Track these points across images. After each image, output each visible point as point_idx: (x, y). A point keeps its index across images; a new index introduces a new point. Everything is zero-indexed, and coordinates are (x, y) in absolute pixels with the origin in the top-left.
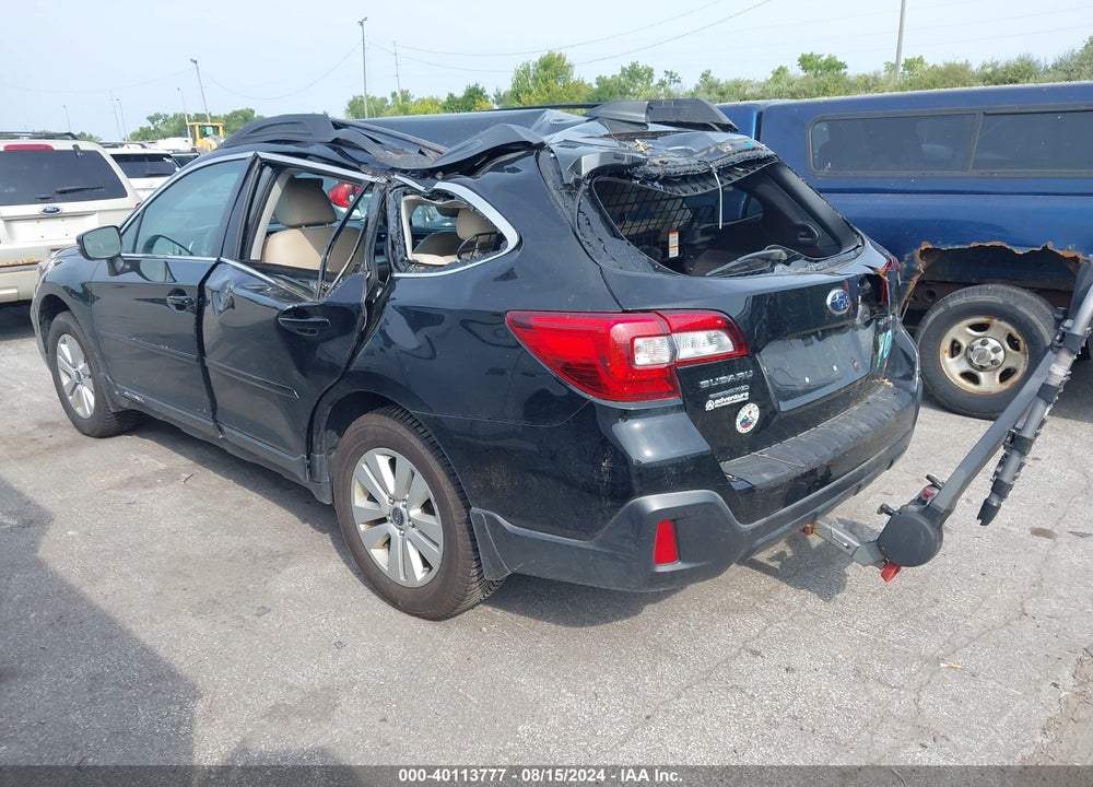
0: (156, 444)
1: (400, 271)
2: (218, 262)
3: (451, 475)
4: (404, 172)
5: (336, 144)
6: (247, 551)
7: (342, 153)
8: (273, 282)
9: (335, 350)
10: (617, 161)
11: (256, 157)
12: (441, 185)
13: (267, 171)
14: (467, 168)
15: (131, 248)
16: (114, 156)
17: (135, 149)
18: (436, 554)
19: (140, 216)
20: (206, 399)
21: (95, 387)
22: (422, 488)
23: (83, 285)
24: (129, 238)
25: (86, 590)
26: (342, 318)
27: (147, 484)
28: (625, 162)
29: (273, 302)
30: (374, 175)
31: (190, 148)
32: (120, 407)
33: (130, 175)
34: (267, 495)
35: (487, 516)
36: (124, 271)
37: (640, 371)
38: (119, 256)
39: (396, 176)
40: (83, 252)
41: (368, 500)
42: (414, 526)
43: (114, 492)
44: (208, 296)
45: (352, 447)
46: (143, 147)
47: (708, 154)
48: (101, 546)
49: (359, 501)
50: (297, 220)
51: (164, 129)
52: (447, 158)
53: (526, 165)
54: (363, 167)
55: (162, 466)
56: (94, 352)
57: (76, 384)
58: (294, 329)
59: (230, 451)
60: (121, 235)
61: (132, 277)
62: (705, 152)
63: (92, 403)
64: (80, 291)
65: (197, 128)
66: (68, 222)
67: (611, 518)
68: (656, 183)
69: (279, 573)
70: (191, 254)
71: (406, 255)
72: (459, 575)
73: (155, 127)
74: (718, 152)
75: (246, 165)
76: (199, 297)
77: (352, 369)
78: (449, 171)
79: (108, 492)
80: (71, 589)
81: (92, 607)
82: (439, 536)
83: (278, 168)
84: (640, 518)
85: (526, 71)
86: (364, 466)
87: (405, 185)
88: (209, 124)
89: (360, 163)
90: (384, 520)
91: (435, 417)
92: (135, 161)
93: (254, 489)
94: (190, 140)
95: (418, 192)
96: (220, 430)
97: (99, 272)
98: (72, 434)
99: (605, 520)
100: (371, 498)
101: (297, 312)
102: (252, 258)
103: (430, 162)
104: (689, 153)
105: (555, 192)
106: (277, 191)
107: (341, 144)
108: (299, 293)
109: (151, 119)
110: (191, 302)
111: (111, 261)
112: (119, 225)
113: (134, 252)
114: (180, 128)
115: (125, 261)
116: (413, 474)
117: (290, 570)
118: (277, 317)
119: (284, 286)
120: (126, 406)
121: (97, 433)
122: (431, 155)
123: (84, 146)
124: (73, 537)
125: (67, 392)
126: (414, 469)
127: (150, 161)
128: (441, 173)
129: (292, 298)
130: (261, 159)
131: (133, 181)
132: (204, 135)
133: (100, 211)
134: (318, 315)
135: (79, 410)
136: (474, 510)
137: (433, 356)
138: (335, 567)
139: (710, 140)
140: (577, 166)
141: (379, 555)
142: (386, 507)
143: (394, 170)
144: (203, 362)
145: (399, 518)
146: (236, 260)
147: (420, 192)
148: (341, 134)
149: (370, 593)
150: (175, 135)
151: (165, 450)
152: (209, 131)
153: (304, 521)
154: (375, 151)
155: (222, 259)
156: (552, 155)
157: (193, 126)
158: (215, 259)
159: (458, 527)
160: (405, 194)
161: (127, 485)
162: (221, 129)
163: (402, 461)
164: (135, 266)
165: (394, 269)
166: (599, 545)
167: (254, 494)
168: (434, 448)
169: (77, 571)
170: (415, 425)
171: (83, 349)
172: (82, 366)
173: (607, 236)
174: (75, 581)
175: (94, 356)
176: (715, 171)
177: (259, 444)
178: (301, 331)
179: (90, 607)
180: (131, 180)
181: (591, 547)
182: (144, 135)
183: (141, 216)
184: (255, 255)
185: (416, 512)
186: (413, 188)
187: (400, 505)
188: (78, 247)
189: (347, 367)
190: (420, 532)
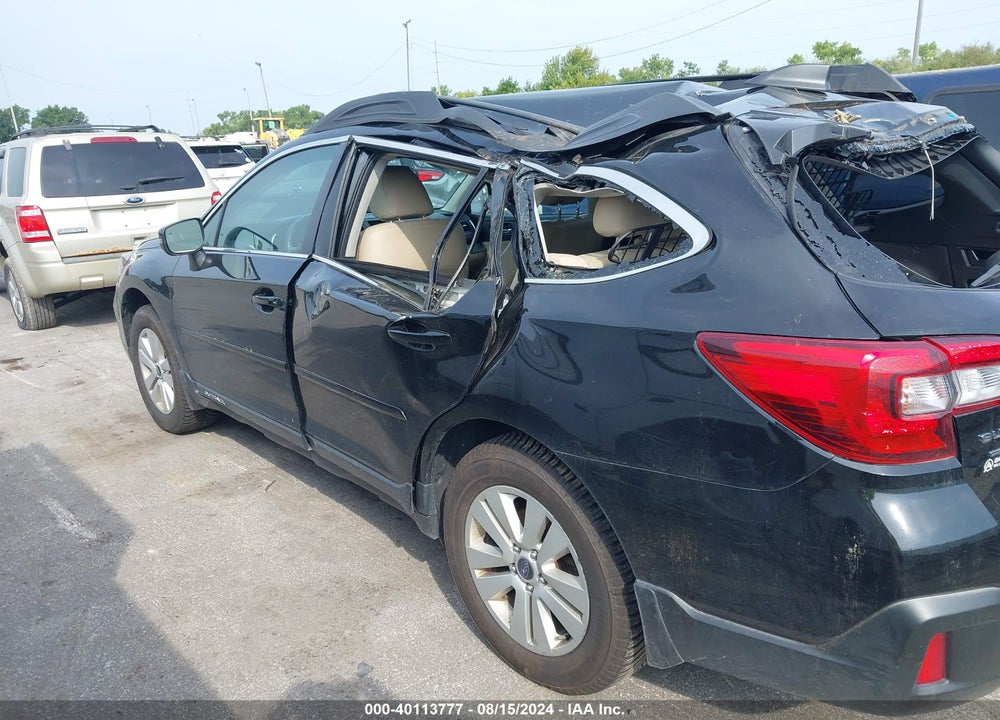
0: (235, 442)
1: (535, 276)
2: (310, 260)
3: (605, 532)
4: (531, 155)
5: (445, 125)
6: (339, 582)
7: (452, 137)
8: (376, 284)
9: (456, 369)
10: (835, 136)
11: (352, 141)
12: (585, 170)
13: (364, 158)
14: (614, 150)
15: (212, 242)
16: (193, 148)
17: (210, 142)
18: (578, 624)
19: (221, 208)
20: (293, 407)
21: (175, 382)
22: (559, 540)
23: (163, 279)
24: (211, 230)
25: (167, 630)
26: (467, 332)
27: (227, 491)
28: (843, 136)
29: (380, 310)
30: (493, 160)
31: (254, 141)
32: (200, 405)
33: (207, 166)
34: (354, 508)
35: (659, 594)
36: (205, 266)
37: (908, 422)
38: (201, 250)
39: (522, 161)
40: (166, 247)
41: (485, 541)
42: (546, 583)
43: (194, 500)
44: (300, 296)
45: (469, 481)
46: (217, 139)
47: (910, 128)
48: (181, 570)
49: (475, 543)
50: (393, 213)
51: (232, 125)
52: (582, 139)
53: (705, 143)
54: (479, 152)
55: (242, 469)
56: (176, 349)
57: (157, 379)
58: (405, 343)
59: (318, 463)
60: (203, 228)
61: (214, 272)
62: (905, 126)
63: (172, 400)
64: (160, 283)
65: (261, 122)
66: (150, 211)
67: (856, 623)
68: (864, 164)
69: (378, 614)
70: (275, 248)
71: (542, 257)
72: (611, 654)
73: (225, 124)
74: (921, 124)
75: (341, 150)
76: (289, 298)
77: (476, 391)
78: (590, 153)
79: (188, 500)
80: (151, 629)
81: (174, 655)
82: (585, 605)
83: (375, 153)
84: (906, 626)
85: (555, 65)
86: (483, 504)
87: (535, 171)
88: (271, 119)
89: (476, 148)
90: (506, 569)
91: (588, 462)
92: (209, 152)
93: (340, 500)
94: (255, 134)
95: (551, 180)
96: (309, 442)
97: (181, 267)
98: (152, 429)
99: (848, 624)
100: (489, 540)
101: (410, 324)
102: (346, 255)
103: (561, 143)
104: (889, 127)
105: (756, 176)
106: (374, 179)
107: (453, 126)
108: (404, 297)
109: (221, 117)
110: (280, 304)
111: (193, 256)
112: (201, 217)
113: (216, 245)
114: (247, 123)
115: (207, 255)
116: (549, 524)
117: (389, 611)
118: (386, 328)
119: (388, 289)
120: (205, 405)
121: (177, 429)
122: (562, 135)
123: (165, 138)
124: (153, 556)
125: (148, 385)
126: (551, 517)
127: (223, 152)
128: (579, 156)
129: (403, 306)
130: (357, 144)
131: (209, 171)
132: (267, 129)
133: (179, 201)
134: (436, 329)
135: (159, 405)
136: (640, 583)
137: (579, 379)
138: (439, 609)
139: (908, 112)
140: (785, 142)
141: (499, 609)
142: (510, 556)
143: (516, 153)
144: (292, 370)
145: (526, 571)
146: (330, 258)
147: (555, 179)
148: (451, 113)
149: (486, 649)
150: (241, 130)
151: (245, 450)
152: (272, 125)
153: (398, 543)
154: (498, 132)
155: (314, 256)
156: (745, 129)
157: (258, 121)
158: (306, 256)
159: (613, 598)
160: (536, 182)
161: (208, 492)
162: (282, 123)
163: (533, 505)
164: (217, 261)
165: (527, 273)
166: (832, 654)
167: (342, 507)
168: (582, 496)
169: (156, 602)
170: (554, 464)
171: (163, 344)
172: (162, 361)
173: (836, 235)
174: (154, 616)
175: (173, 352)
176: (925, 147)
177: (355, 463)
178: (415, 345)
179: (171, 654)
180: (208, 170)
181: (818, 654)
182: (214, 132)
183: (224, 207)
184: (349, 252)
185: (549, 568)
186: (547, 175)
187: (528, 555)
188: (160, 241)
189: (470, 390)
190: (554, 590)
